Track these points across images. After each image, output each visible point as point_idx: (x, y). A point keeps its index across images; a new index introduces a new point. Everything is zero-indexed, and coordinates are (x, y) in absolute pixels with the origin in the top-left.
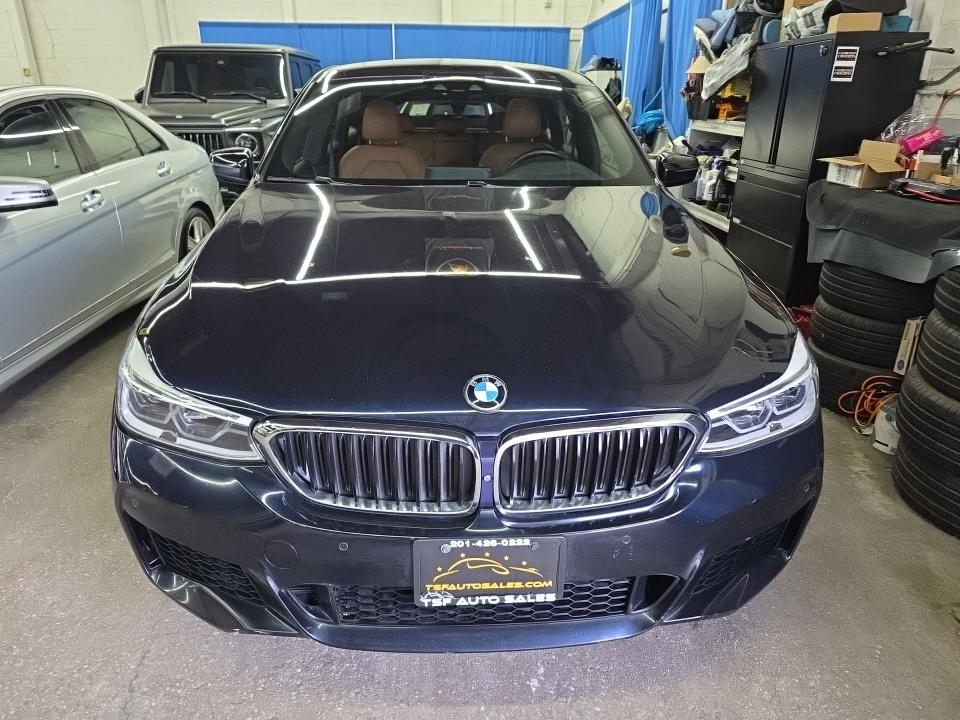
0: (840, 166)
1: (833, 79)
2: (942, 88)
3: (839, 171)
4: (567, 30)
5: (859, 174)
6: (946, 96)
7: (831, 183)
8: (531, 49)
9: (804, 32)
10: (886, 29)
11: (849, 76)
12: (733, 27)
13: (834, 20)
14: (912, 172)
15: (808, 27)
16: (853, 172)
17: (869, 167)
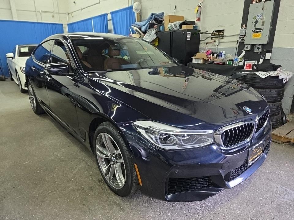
0: (196, 59)
1: (187, 40)
2: (206, 41)
3: (196, 60)
4: (62, 25)
5: (201, 60)
6: (207, 43)
7: (193, 63)
8: (50, 30)
9: (175, 29)
10: (194, 29)
11: (189, 39)
12: (148, 27)
13: (183, 26)
14: (210, 59)
15: (176, 28)
16: (200, 60)
17: (204, 59)
